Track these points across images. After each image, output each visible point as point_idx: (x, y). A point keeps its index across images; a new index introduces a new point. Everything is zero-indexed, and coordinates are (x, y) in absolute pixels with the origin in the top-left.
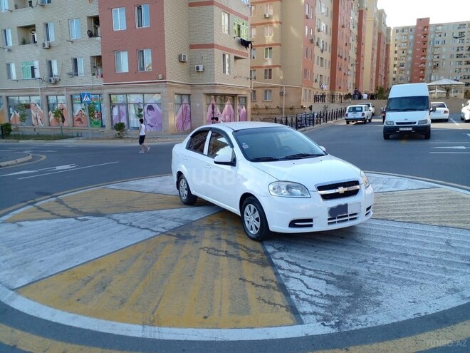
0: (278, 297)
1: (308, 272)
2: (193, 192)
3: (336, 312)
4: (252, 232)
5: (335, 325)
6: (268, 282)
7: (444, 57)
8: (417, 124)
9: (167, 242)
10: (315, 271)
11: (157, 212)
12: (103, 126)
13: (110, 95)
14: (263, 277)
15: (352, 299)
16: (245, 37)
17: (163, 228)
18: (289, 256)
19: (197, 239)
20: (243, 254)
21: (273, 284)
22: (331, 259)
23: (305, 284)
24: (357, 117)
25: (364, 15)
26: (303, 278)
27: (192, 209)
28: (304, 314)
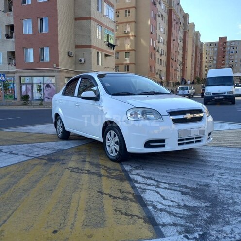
0: (136, 209)
1: (163, 185)
2: (67, 129)
3: (198, 223)
4: (112, 155)
5: (200, 237)
6: (125, 194)
7: (236, 61)
8: (226, 94)
9: (37, 164)
10: (169, 184)
11: (37, 144)
12: (15, 99)
13: (20, 77)
14: (120, 190)
15: (210, 209)
16: (112, 42)
17: (38, 154)
18: (145, 172)
19: (64, 162)
20: (102, 172)
21: (131, 196)
22: (183, 174)
23: (161, 196)
24: (185, 93)
25: (187, 34)
26: (159, 190)
27: (65, 142)
28: (164, 225)
